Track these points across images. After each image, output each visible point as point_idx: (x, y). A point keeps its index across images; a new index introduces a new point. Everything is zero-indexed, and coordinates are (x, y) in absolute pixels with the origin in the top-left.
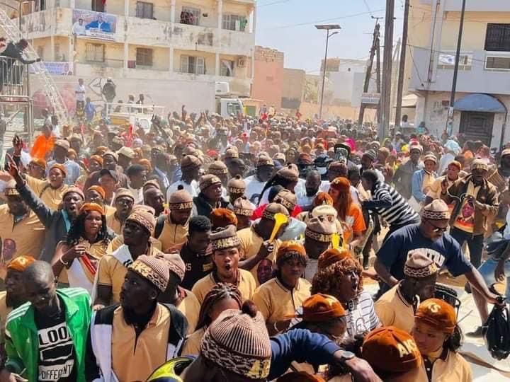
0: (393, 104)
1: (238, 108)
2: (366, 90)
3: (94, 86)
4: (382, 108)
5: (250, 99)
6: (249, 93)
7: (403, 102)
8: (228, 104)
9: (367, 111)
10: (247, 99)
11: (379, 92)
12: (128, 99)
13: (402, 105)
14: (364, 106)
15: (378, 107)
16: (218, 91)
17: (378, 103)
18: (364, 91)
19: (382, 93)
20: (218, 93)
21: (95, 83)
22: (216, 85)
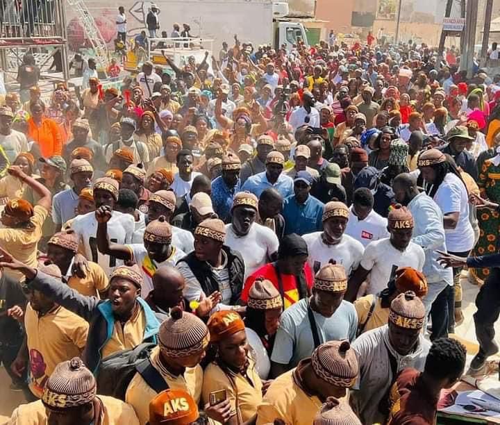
0: (479, 30)
1: (299, 33)
2: (448, 15)
3: (136, 11)
4: (466, 35)
5: (314, 20)
6: (312, 13)
7: (491, 25)
8: (287, 28)
9: (448, 39)
10: (310, 20)
11: (464, 17)
12: (173, 28)
13: (491, 30)
14: (445, 34)
15: (461, 34)
16: (275, 13)
17: (461, 30)
18: (446, 16)
19: (467, 18)
20: (275, 16)
21: (137, 7)
22: (274, 6)
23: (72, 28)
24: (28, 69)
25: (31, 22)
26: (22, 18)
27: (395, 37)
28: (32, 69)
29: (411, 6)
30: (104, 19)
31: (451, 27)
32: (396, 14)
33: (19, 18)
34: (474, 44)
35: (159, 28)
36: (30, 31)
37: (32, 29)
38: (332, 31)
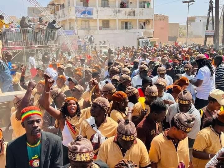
1: (147, 43)
3: (85, 39)
5: (153, 38)
6: (152, 36)
8: (143, 41)
9: (208, 39)
10: (152, 38)
12: (99, 43)
14: (207, 37)
16: (138, 36)
17: (213, 35)
18: (206, 30)
19: (215, 30)
20: (138, 37)
21: (86, 37)
22: (137, 33)
23: (63, 46)
24: (46, 56)
25: (47, 40)
26: (44, 39)
27: (186, 42)
28: (48, 56)
29: (192, 32)
30: (74, 42)
31: (209, 34)
32: (186, 36)
33: (43, 39)
34: (219, 44)
35: (93, 42)
36: (47, 43)
37: (48, 42)
38: (160, 42)
